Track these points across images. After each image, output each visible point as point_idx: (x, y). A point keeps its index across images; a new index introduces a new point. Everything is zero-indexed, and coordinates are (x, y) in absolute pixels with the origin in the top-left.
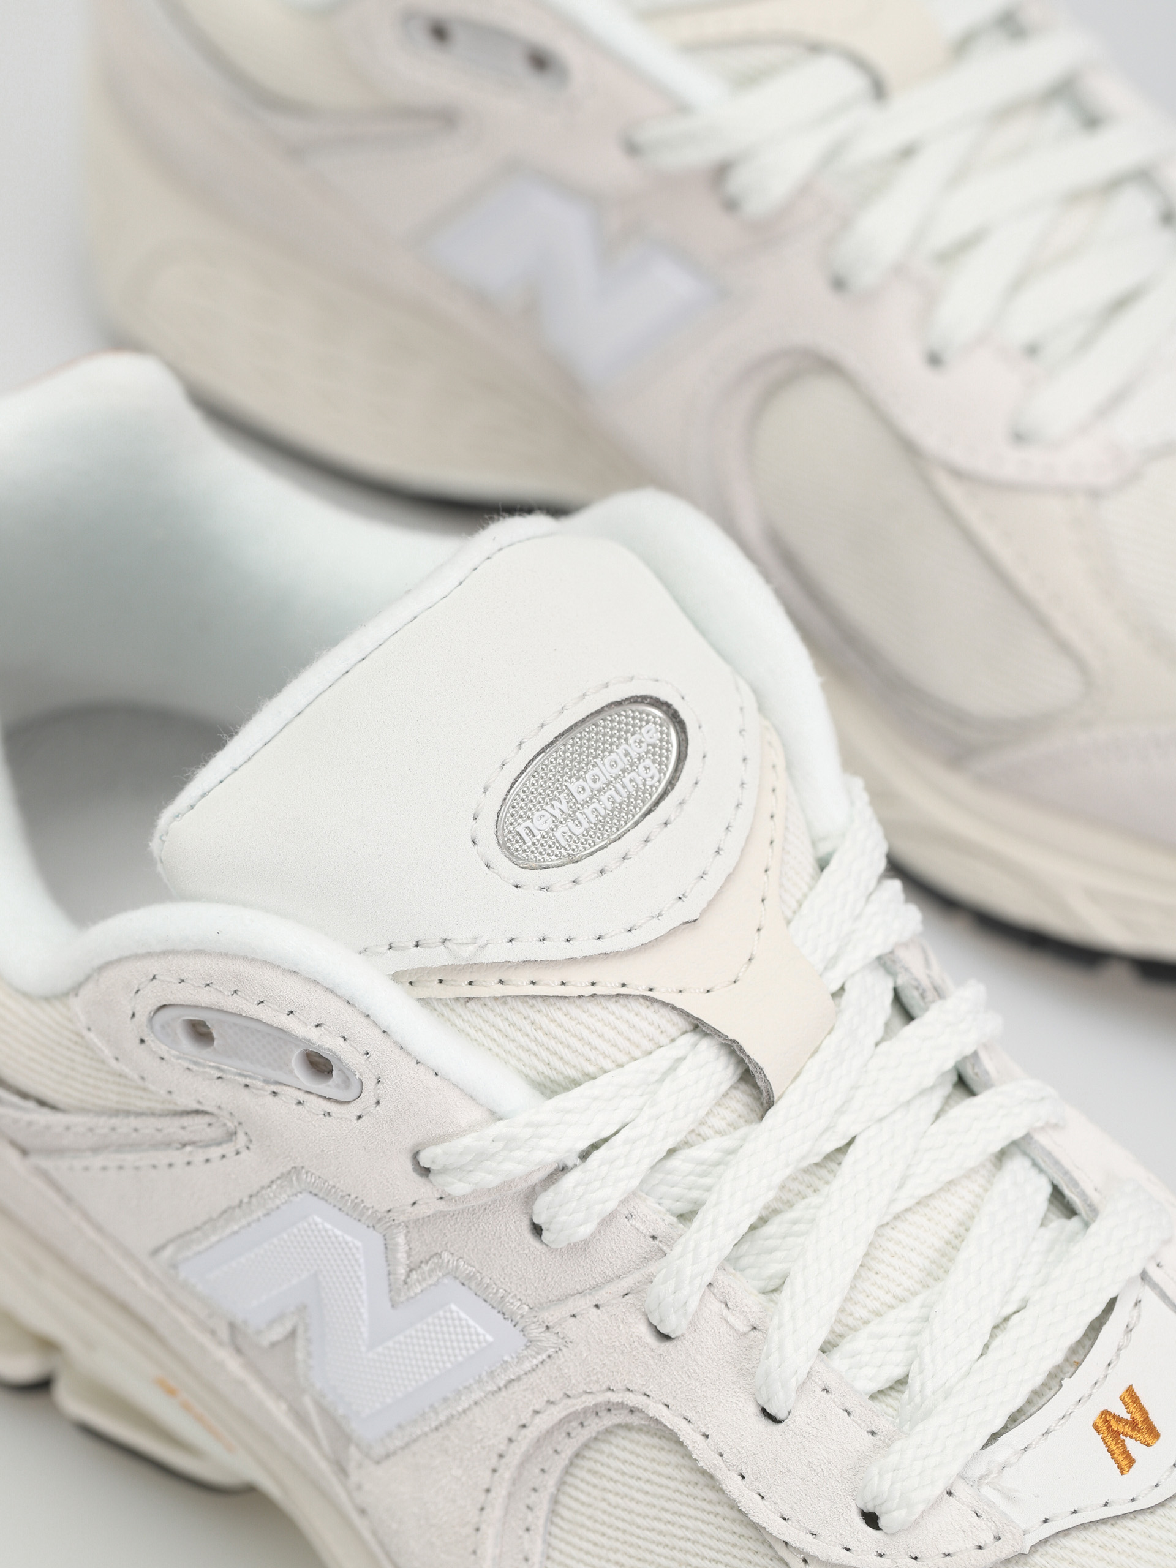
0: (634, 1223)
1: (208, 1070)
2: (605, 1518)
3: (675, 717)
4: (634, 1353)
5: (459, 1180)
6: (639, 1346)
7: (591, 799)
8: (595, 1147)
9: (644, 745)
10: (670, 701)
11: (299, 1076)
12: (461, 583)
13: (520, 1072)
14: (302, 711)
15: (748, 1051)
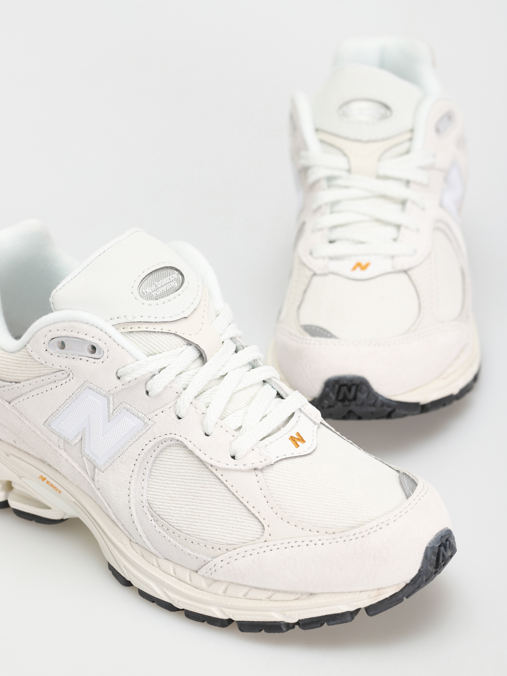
0: (172, 389)
1: (63, 355)
2: (164, 472)
3: (181, 274)
4: (172, 423)
5: (128, 377)
6: (173, 421)
7: (161, 287)
8: (162, 369)
9: (174, 278)
10: (180, 270)
11: (87, 353)
12: (128, 237)
13: (144, 353)
14: (89, 264)
15: (201, 347)
